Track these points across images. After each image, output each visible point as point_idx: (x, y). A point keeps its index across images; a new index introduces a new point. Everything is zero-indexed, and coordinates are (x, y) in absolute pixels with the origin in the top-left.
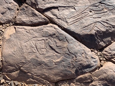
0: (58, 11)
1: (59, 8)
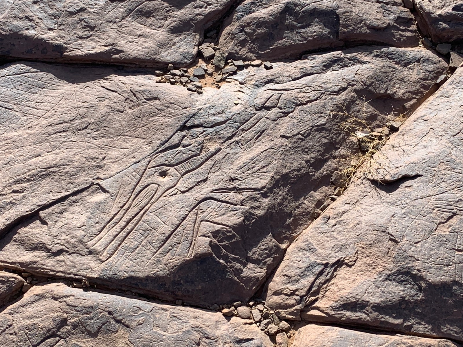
0: (45, 228)
1: (42, 214)
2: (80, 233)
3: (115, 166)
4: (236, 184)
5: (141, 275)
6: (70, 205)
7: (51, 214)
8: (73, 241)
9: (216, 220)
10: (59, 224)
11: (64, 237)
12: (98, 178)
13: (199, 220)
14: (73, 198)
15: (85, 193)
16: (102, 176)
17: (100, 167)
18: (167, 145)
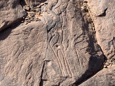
2: (58, 75)
3: (43, 53)
4: (77, 36)
5: (84, 73)
6: (46, 71)
7: (45, 77)
8: (59, 78)
9: (83, 47)
10: (50, 77)
11: (56, 79)
12: (43, 59)
13: (80, 50)
14: (44, 69)
15: (45, 65)
16: (44, 58)
17: (40, 56)
18: (49, 39)
